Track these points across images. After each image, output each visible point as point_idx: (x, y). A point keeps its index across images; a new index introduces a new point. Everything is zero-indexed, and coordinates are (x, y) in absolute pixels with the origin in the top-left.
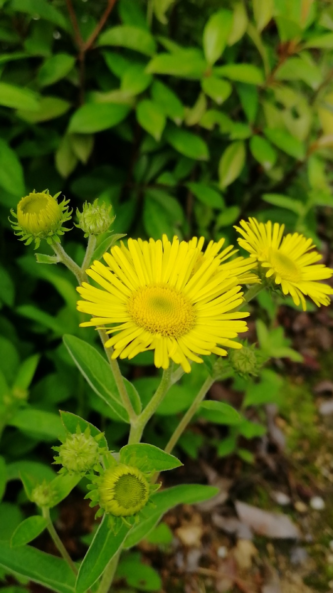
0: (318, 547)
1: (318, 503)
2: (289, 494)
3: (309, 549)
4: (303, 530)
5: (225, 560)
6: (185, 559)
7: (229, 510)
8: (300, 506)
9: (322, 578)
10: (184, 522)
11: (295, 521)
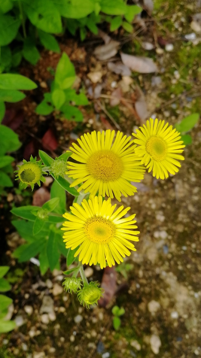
0: (167, 75)
1: (170, 48)
2: (153, 42)
3: (162, 77)
4: (159, 66)
5: (115, 89)
6: (93, 90)
7: (117, 59)
8: (159, 51)
9: (167, 92)
10: (92, 69)
11: (155, 61)
